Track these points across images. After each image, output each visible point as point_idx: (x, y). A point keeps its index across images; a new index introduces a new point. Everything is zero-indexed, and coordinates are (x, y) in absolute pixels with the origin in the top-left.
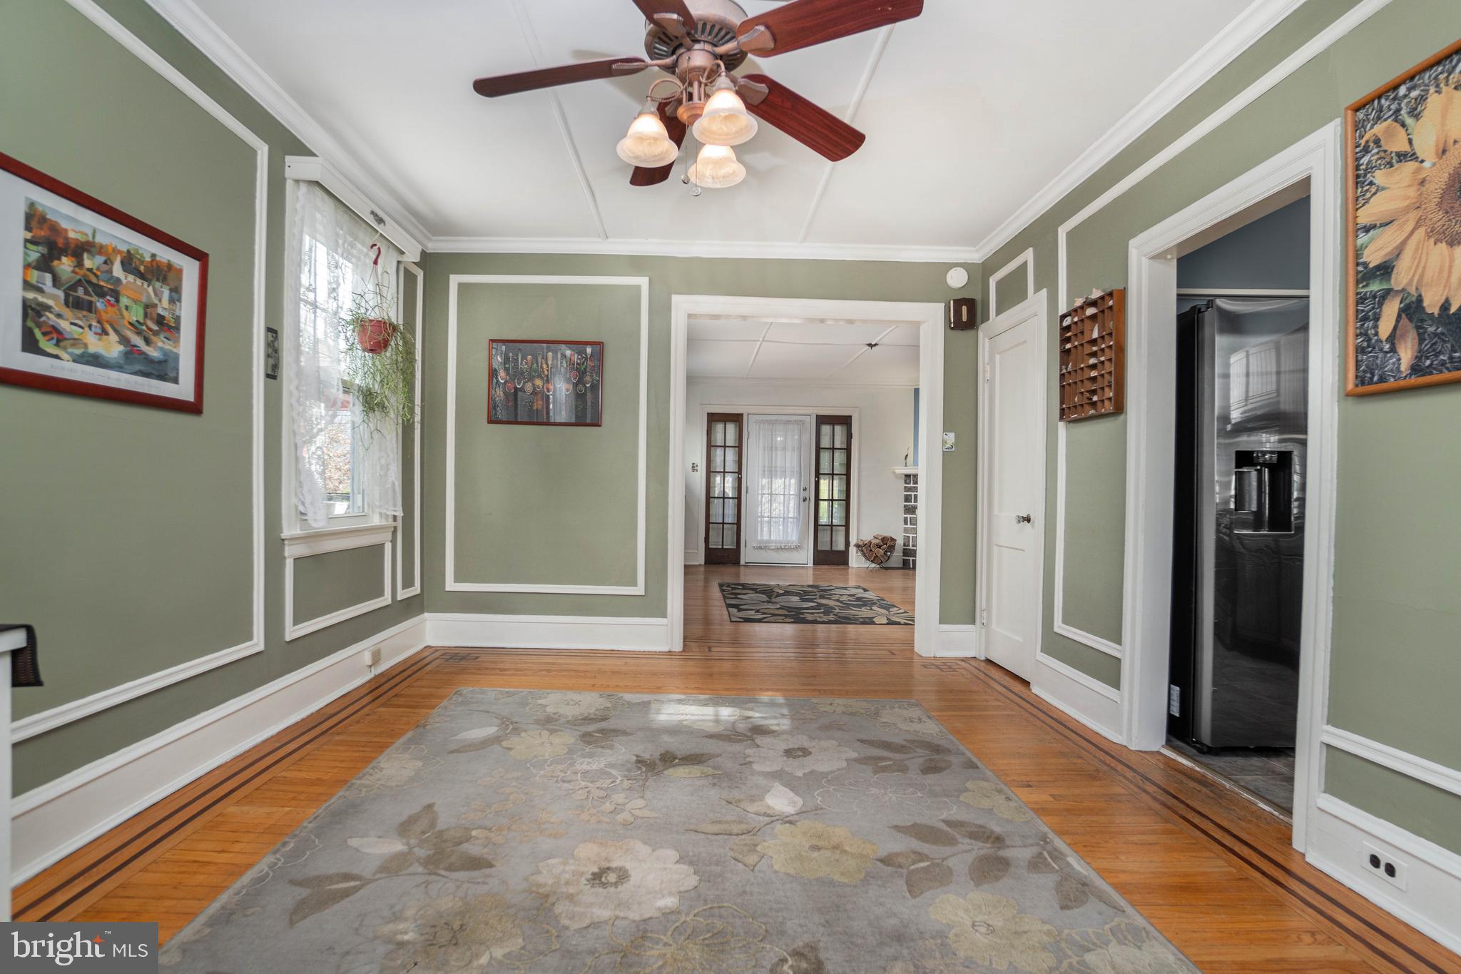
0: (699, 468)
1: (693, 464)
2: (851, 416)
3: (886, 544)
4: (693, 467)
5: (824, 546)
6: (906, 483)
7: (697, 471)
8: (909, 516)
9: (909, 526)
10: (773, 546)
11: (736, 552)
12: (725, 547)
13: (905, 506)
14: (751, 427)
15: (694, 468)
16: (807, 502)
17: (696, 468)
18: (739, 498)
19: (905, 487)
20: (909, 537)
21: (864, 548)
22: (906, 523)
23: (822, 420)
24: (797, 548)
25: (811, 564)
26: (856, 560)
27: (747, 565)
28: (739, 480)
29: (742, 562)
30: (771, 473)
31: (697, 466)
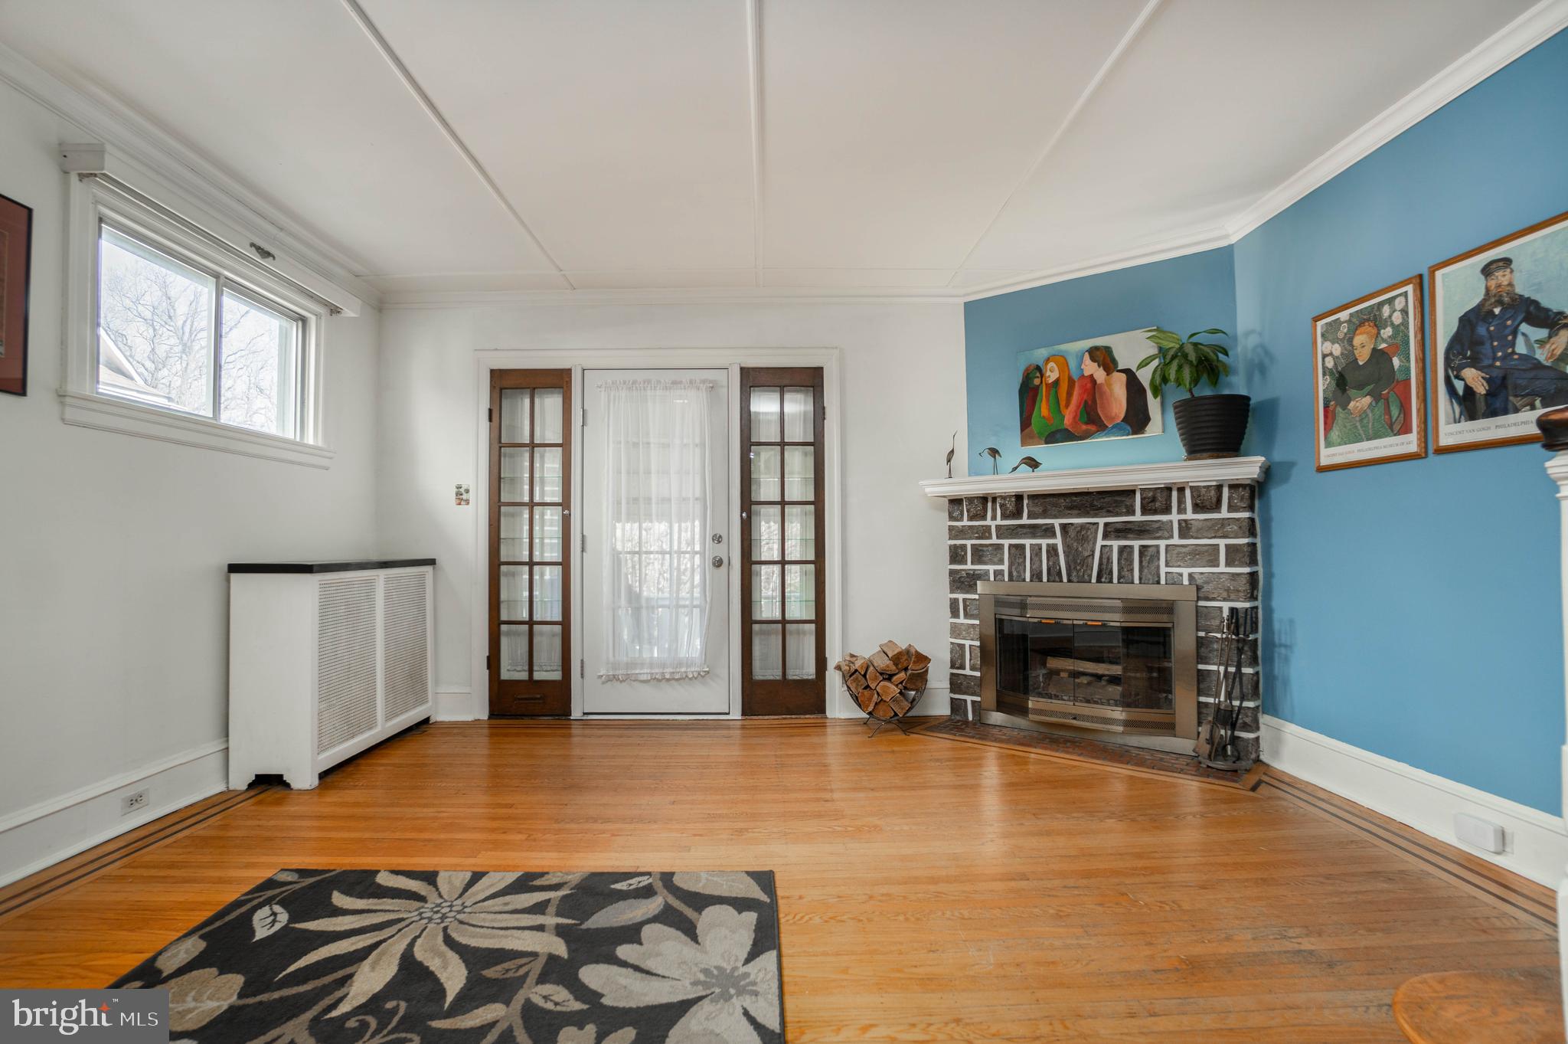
0: (471, 496)
1: (459, 487)
2: (822, 368)
3: (906, 669)
4: (459, 494)
5: (767, 669)
6: (951, 518)
7: (467, 502)
8: (960, 596)
9: (962, 620)
10: (644, 673)
11: (563, 688)
12: (538, 676)
13: (952, 573)
14: (591, 395)
15: (461, 496)
16: (724, 568)
17: (465, 497)
18: (565, 564)
19: (951, 528)
20: (962, 646)
21: (858, 677)
22: (955, 613)
23: (753, 379)
24: (703, 676)
25: (736, 714)
26: (839, 705)
27: (585, 723)
28: (566, 522)
29: (576, 713)
30: (636, 507)
31: (467, 491)
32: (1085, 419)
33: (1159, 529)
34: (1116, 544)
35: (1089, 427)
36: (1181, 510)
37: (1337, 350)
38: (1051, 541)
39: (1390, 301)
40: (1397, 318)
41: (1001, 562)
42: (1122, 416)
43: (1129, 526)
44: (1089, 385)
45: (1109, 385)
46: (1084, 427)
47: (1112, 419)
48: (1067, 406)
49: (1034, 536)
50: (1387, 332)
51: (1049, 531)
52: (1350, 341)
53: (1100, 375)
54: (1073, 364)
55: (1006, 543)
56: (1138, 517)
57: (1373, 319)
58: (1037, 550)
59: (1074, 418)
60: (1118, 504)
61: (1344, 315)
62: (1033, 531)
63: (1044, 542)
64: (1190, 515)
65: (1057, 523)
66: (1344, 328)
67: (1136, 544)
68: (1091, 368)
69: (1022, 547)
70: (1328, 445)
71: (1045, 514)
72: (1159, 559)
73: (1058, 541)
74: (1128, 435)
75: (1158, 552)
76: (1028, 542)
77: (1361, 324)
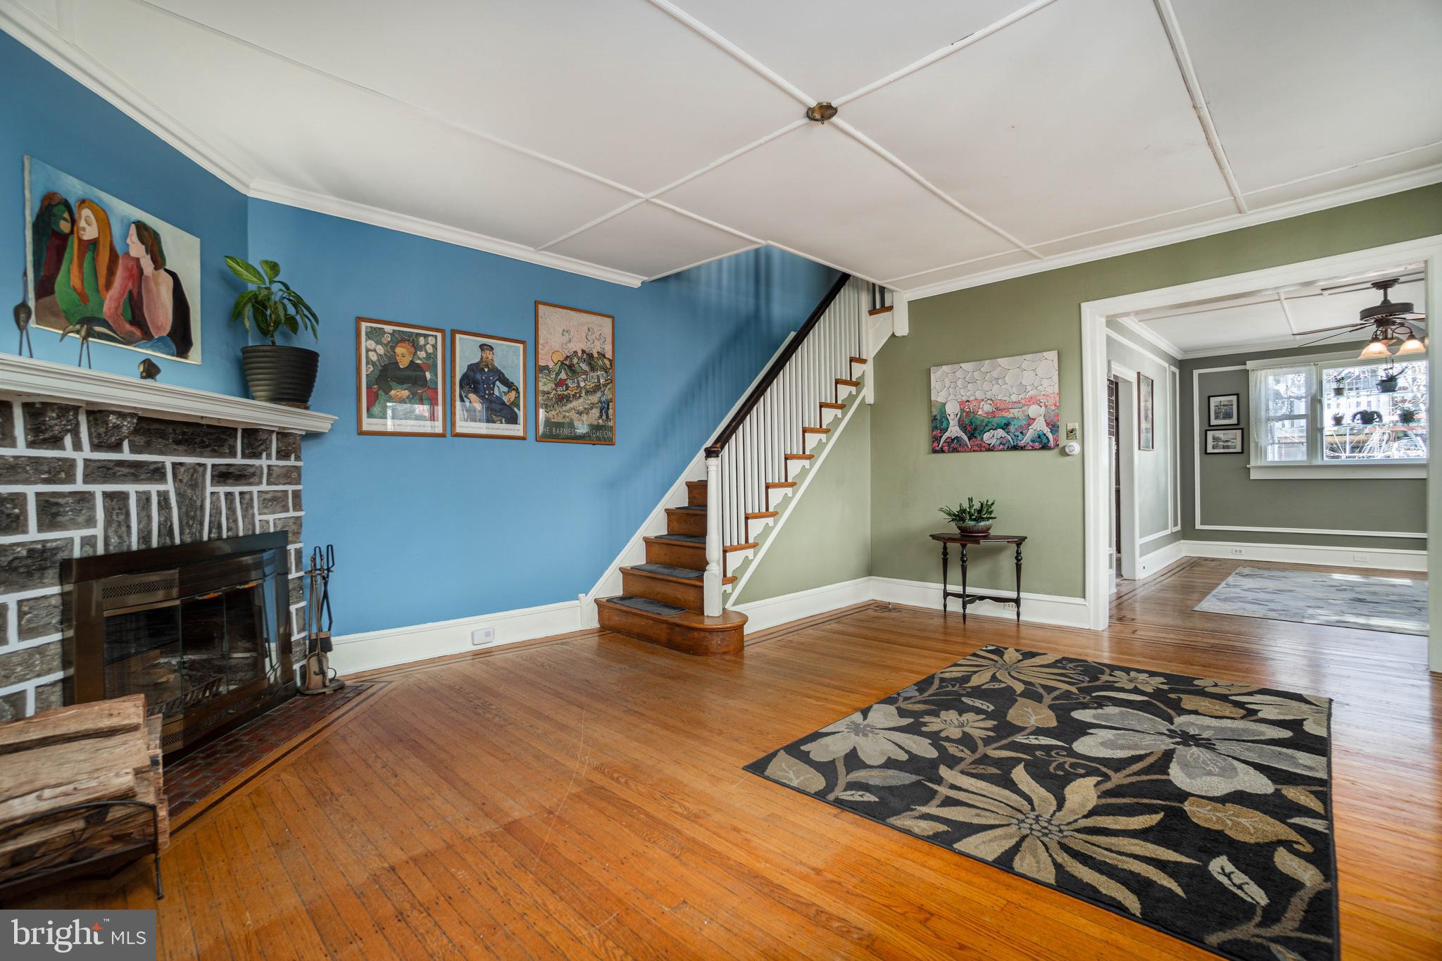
8: (11, 599)
9: (13, 645)
32: (129, 316)
33: (254, 474)
34: (222, 490)
35: (134, 329)
36: (269, 457)
37: (380, 350)
38: (162, 487)
39: (426, 336)
40: (429, 348)
41: (91, 522)
42: (168, 329)
43: (231, 470)
44: (135, 271)
45: (157, 284)
46: (128, 327)
47: (158, 328)
48: (108, 286)
49: (136, 479)
50: (422, 354)
51: (157, 473)
52: (393, 348)
53: (147, 264)
54: (116, 230)
55: (98, 489)
56: (239, 460)
57: (412, 341)
58: (144, 500)
59: (116, 308)
60: (221, 442)
61: (388, 328)
62: (136, 471)
63: (153, 488)
64: (274, 462)
65: (168, 460)
66: (387, 338)
67: (236, 490)
68: (137, 249)
69: (124, 496)
70: (370, 415)
71: (147, 448)
72: (252, 507)
73: (169, 486)
74: (173, 355)
75: (252, 499)
76: (132, 489)
77: (403, 341)
